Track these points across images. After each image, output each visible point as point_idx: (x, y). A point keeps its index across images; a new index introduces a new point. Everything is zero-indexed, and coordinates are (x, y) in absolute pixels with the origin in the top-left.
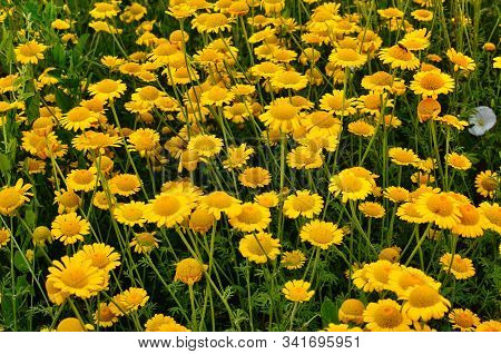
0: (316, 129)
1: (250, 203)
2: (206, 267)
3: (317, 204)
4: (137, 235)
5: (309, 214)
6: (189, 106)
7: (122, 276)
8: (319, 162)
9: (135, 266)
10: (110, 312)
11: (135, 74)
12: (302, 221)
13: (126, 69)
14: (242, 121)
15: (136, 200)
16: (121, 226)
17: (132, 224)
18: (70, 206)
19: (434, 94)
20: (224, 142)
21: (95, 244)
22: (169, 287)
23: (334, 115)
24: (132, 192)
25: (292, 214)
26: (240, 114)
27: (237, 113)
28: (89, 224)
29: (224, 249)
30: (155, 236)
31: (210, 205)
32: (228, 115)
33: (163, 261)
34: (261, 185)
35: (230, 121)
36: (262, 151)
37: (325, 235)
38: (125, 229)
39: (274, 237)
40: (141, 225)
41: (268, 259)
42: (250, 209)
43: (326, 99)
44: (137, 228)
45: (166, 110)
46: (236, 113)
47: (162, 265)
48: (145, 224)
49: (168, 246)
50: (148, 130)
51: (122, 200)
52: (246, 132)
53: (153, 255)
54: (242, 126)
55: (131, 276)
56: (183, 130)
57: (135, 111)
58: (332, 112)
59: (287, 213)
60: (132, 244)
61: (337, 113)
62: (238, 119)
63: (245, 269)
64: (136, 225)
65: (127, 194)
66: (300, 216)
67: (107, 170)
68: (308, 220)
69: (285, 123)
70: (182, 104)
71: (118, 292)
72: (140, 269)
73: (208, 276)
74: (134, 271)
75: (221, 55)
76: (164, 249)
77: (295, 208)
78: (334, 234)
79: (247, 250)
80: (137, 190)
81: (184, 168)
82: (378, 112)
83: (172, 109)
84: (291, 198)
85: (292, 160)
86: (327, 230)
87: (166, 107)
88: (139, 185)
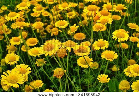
0: (102, 16)
1: (82, 45)
2: (65, 71)
3: (107, 44)
4: (37, 60)
5: (103, 48)
6: (54, 13)
7: (33, 75)
8: (105, 28)
9: (37, 71)
10: (30, 88)
12: (101, 51)
15: (36, 47)
16: (31, 57)
17: (35, 56)
18: (13, 51)
21: (21, 65)
22: (50, 78)
23: (109, 11)
24: (35, 44)
25: (97, 48)
27: (70, 15)
28: (19, 57)
30: (44, 60)
34: (82, 39)
37: (111, 56)
38: (33, 58)
39: (90, 58)
40: (39, 56)
41: (89, 66)
43: (105, 6)
44: (37, 57)
47: (47, 70)
48: (40, 55)
49: (49, 63)
50: (39, 22)
51: (31, 47)
53: (44, 67)
55: (36, 75)
56: (52, 22)
57: (34, 16)
58: (108, 10)
59: (95, 48)
60: (36, 63)
61: (110, 10)
62: (71, 18)
63: (77, 70)
64: (37, 56)
65: (33, 45)
66: (100, 49)
67: (25, 37)
68: (104, 50)
71: (32, 81)
72: (39, 72)
73: (67, 74)
74: (37, 73)
76: (48, 65)
77: (98, 46)
78: (114, 55)
79: (80, 63)
80: (37, 43)
81: (53, 35)
82: (121, 11)
83: (47, 16)
84: (96, 42)
85: (94, 28)
86: (111, 54)
87: (45, 15)
88: (37, 42)
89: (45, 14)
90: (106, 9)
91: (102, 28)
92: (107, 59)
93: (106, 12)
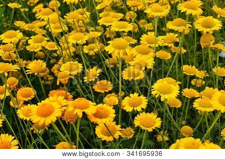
0: (139, 55)
1: (101, 104)
3: (144, 102)
5: (139, 109)
6: (63, 46)
8: (142, 75)
11: (33, 30)
12: (135, 114)
13: (28, 28)
14: (94, 54)
15: (31, 104)
19: (210, 31)
20: (83, 65)
23: (150, 47)
24: (30, 98)
25: (129, 109)
26: (93, 50)
29: (87, 128)
31: (75, 108)
32: (86, 51)
33: (52, 137)
35: (87, 54)
36: (106, 70)
37: (149, 122)
39: (117, 124)
41: (114, 139)
42: (101, 108)
43: (144, 38)
45: (51, 49)
46: (90, 50)
50: (39, 61)
52: (97, 60)
54: (94, 58)
55: (32, 148)
56: (60, 60)
57: (32, 50)
58: (148, 45)
59: (125, 109)
61: (152, 45)
62: (92, 53)
65: (27, 99)
66: (133, 110)
67: (15, 85)
68: (138, 113)
69: (121, 52)
70: (59, 45)
75: (80, 16)
77: (129, 105)
78: (155, 120)
79: (101, 133)
80: (33, 97)
81: (60, 83)
82: (172, 45)
83: (54, 49)
84: (127, 98)
85: (125, 75)
86: (151, 119)
87: (50, 48)
88: (34, 94)
89: (51, 46)
90: (146, 43)
91: (138, 75)
92: (143, 128)
93: (146, 48)
